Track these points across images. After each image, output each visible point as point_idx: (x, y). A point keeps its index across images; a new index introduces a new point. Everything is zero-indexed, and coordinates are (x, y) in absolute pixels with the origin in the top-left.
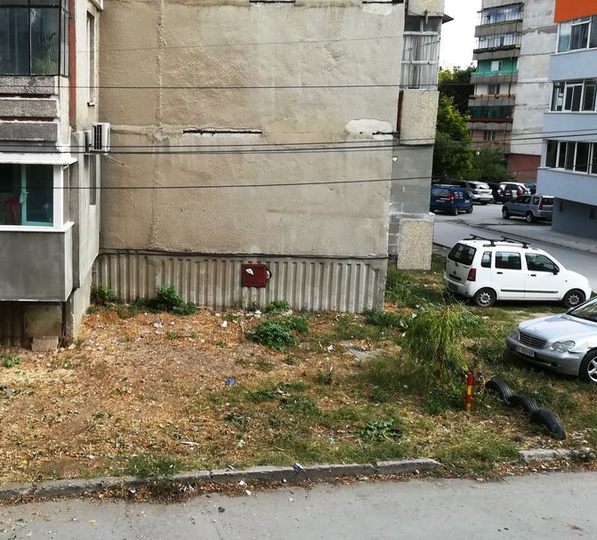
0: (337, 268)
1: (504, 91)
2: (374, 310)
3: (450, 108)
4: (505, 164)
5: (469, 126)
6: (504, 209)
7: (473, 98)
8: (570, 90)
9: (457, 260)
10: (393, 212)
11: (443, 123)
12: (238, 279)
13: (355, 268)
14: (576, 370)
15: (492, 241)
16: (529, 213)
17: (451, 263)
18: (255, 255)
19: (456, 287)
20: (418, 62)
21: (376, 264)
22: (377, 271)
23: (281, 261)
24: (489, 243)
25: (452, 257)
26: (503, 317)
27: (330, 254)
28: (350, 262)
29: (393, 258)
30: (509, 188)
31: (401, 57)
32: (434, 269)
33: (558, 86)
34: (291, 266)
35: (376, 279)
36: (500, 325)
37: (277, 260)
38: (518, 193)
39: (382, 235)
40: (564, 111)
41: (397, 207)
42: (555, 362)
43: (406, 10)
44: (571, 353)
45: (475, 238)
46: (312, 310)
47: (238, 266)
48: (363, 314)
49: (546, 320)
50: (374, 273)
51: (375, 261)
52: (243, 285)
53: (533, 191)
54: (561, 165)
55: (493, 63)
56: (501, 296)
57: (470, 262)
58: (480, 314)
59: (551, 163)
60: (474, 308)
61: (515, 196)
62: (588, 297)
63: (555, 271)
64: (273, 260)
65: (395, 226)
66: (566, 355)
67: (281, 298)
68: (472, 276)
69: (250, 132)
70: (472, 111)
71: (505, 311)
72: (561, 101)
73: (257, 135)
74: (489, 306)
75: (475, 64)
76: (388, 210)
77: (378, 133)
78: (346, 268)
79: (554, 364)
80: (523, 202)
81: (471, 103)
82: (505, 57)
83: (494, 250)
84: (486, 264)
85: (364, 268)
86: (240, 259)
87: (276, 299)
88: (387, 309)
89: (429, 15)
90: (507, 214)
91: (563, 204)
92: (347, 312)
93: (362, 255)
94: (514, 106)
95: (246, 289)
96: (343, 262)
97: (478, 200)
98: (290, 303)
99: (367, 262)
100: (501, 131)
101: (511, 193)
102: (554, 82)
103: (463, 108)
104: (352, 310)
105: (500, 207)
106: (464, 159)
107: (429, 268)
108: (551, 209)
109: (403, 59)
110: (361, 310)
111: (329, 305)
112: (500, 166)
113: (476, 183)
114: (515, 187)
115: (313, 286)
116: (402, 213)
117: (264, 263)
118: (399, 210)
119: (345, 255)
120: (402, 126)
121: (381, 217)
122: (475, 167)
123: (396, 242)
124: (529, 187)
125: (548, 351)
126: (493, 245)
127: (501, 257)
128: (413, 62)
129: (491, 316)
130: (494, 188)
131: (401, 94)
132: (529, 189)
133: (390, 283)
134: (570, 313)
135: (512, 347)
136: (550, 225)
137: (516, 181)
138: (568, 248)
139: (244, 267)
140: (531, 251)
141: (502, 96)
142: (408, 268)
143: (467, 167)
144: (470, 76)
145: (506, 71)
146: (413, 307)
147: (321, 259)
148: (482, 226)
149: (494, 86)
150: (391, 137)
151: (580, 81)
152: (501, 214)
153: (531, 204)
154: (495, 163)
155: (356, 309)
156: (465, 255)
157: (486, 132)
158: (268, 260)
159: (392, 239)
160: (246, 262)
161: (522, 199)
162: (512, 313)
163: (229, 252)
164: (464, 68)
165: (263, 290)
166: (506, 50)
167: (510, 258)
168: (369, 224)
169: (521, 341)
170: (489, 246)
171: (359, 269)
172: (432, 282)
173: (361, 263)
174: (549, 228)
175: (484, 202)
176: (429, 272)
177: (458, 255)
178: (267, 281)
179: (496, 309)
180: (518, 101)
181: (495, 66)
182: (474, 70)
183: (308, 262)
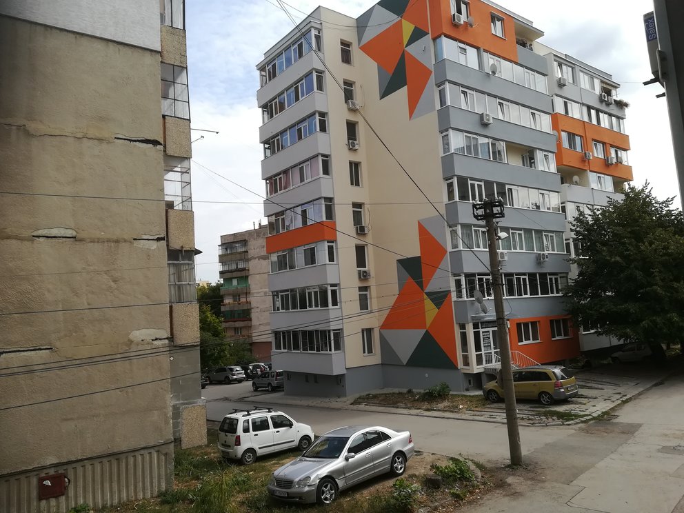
0: (131, 460)
1: (243, 300)
2: (167, 490)
3: (209, 314)
4: (250, 350)
5: (224, 325)
6: (254, 384)
7: (224, 305)
8: (282, 296)
9: (226, 431)
10: (174, 402)
11: (205, 326)
12: (34, 494)
13: (147, 457)
14: (313, 499)
15: (248, 411)
16: (269, 384)
17: (222, 434)
18: (51, 466)
19: (228, 453)
20: (180, 283)
21: (164, 449)
22: (166, 454)
23: (78, 465)
24: (246, 413)
25: (222, 429)
26: (263, 469)
27: (124, 448)
28: (142, 452)
29: (177, 441)
30: (255, 367)
31: (168, 280)
32: (210, 442)
33: (275, 294)
34: (89, 468)
35: (166, 463)
36: (262, 476)
37: (74, 465)
38: (261, 371)
39: (167, 423)
40: (281, 311)
41: (177, 397)
42: (301, 496)
43: (168, 245)
44: (309, 486)
45: (236, 411)
46: (112, 505)
47: (34, 481)
48: (158, 497)
49: (291, 465)
50: (163, 458)
51: (163, 446)
52: (40, 499)
53: (270, 368)
54: (284, 348)
55: (233, 280)
56: (260, 452)
57: (235, 431)
58: (247, 471)
59: (278, 347)
60: (242, 468)
61: (259, 373)
62: (313, 440)
63: (291, 425)
64: (70, 467)
65: (177, 413)
66: (307, 489)
67: (81, 501)
68: (238, 441)
69: (41, 349)
70: (225, 314)
71: (264, 464)
72: (279, 304)
73: (47, 351)
74: (252, 463)
75: (222, 281)
76: (170, 401)
77: (156, 339)
78: (139, 458)
79: (300, 498)
80: (265, 377)
81: (223, 309)
82: (240, 276)
83: (250, 418)
84: (246, 430)
85: (155, 455)
86: (35, 473)
87: (76, 503)
88: (177, 487)
89: (184, 249)
90: (256, 388)
91: (289, 375)
92: (144, 498)
93: (152, 443)
94: (250, 309)
95: (44, 503)
96: (136, 454)
97: (236, 379)
98: (91, 504)
99: (157, 449)
100: (245, 327)
101: (257, 371)
102: (273, 292)
103: (218, 313)
104: (148, 495)
105: (250, 383)
106: (223, 351)
107: (206, 443)
108: (282, 379)
109: (170, 281)
110: (156, 493)
111: (128, 496)
112: (248, 352)
113: (233, 367)
114: (259, 367)
115: (111, 482)
116: (181, 402)
117: (61, 471)
118: (179, 400)
119: (137, 447)
120: (175, 332)
121: (165, 408)
122: (231, 355)
123: (178, 427)
124: (268, 365)
125: (295, 489)
126: (249, 414)
127: (256, 422)
128: (177, 283)
129: (255, 471)
130: (245, 369)
131: (171, 308)
132: (267, 367)
133: (178, 462)
134: (303, 456)
135: (272, 492)
136: (283, 391)
137: (259, 362)
138: (296, 406)
139: (41, 480)
140: (273, 414)
141: (242, 302)
142: (190, 446)
143: (226, 356)
144: (219, 290)
145: (243, 286)
146: (198, 478)
147: (116, 456)
148: (241, 400)
149: (236, 296)
150: (167, 341)
151: (287, 291)
152: (252, 388)
153: (270, 378)
154: (243, 350)
155: (152, 493)
156: (231, 426)
157: (236, 329)
158: (65, 467)
159: (176, 425)
160: (43, 475)
161: (264, 375)
162: (268, 464)
163: (24, 468)
164: (214, 284)
165: (63, 499)
166: (241, 271)
167: (261, 421)
168: (155, 416)
169: (278, 486)
170: (246, 416)
171: (151, 457)
172: (210, 453)
173: (152, 451)
174: (283, 393)
175: (239, 381)
176: (207, 446)
177: (226, 427)
178: (66, 488)
179: (257, 464)
180: (252, 306)
181: (235, 282)
182: (222, 285)
183: (105, 460)
